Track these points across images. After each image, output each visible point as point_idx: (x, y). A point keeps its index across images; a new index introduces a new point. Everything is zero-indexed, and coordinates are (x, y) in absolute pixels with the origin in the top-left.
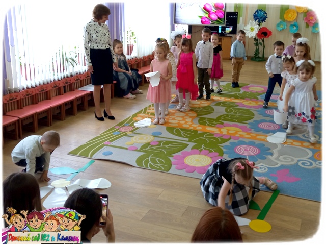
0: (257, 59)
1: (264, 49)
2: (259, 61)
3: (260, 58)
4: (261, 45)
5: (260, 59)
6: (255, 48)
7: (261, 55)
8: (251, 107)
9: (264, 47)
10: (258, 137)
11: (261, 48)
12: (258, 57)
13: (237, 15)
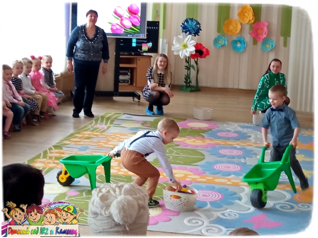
0: (189, 89)
1: (197, 74)
2: (192, 91)
3: (193, 87)
4: (193, 68)
5: (193, 89)
6: (185, 72)
7: (193, 83)
8: (197, 146)
9: (198, 71)
10: (216, 180)
11: (193, 73)
12: (190, 86)
13: (158, 26)
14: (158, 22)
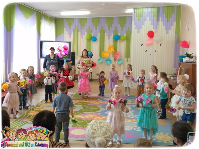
13: (75, 54)
14: (75, 53)
